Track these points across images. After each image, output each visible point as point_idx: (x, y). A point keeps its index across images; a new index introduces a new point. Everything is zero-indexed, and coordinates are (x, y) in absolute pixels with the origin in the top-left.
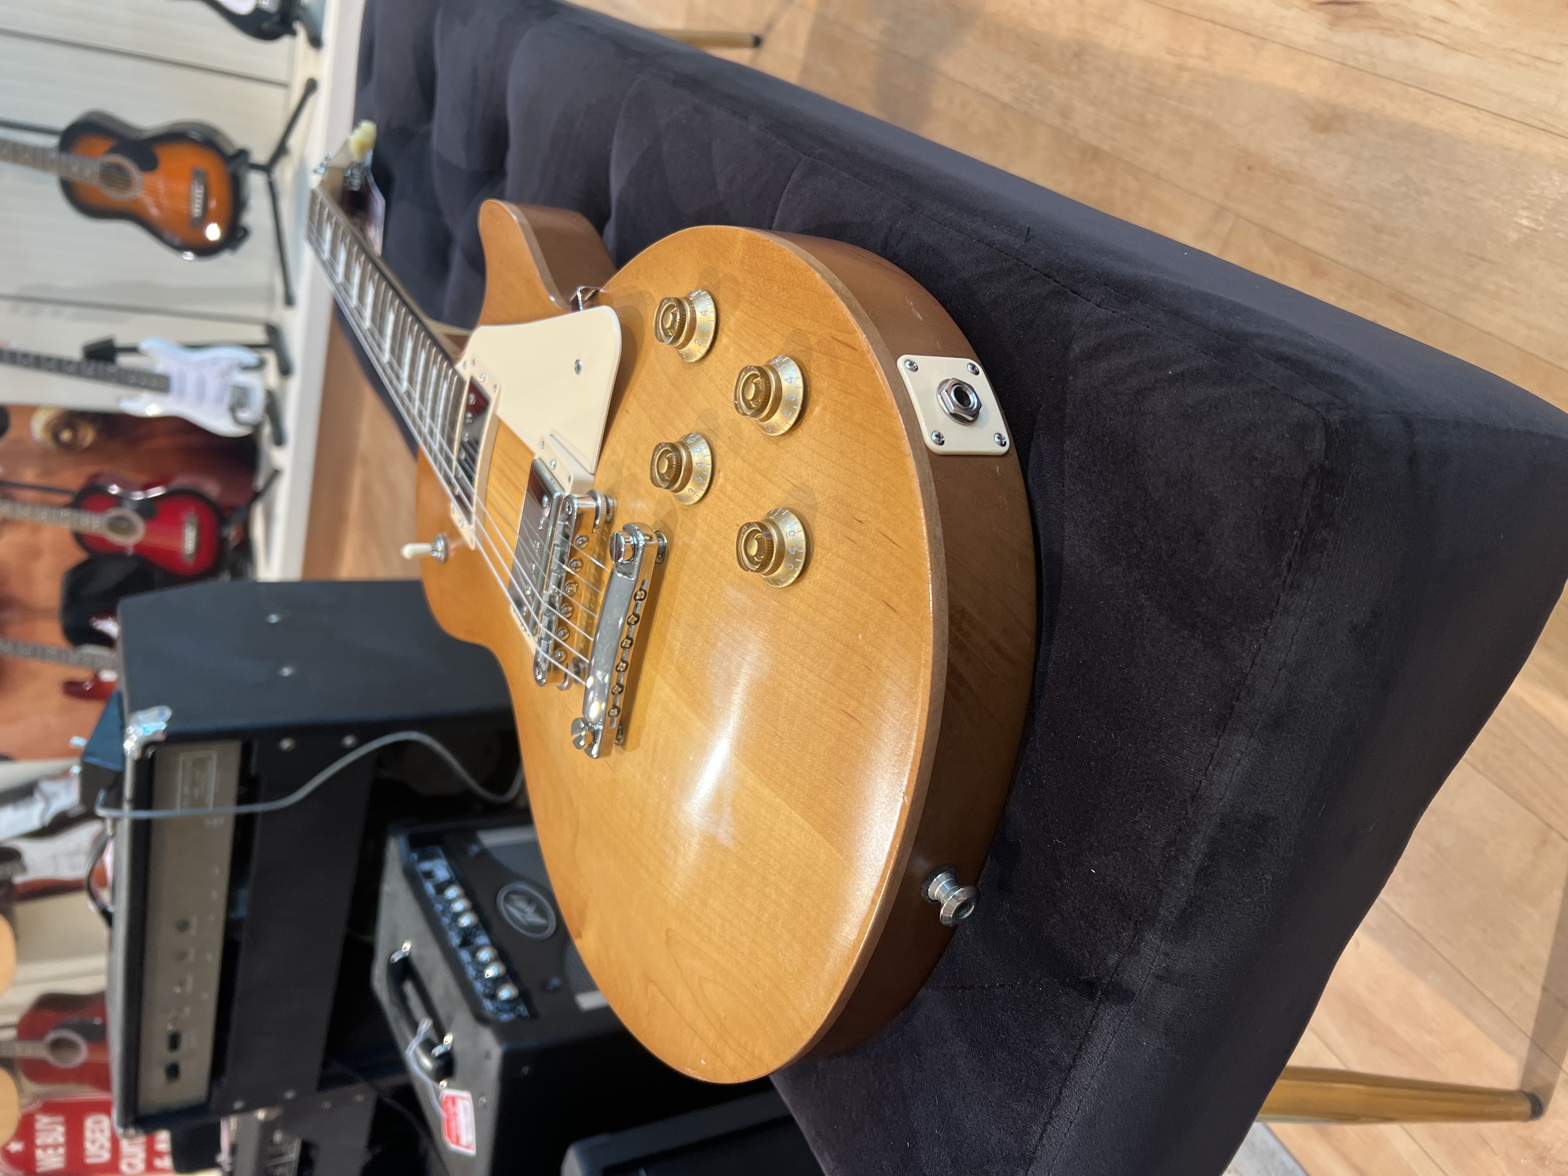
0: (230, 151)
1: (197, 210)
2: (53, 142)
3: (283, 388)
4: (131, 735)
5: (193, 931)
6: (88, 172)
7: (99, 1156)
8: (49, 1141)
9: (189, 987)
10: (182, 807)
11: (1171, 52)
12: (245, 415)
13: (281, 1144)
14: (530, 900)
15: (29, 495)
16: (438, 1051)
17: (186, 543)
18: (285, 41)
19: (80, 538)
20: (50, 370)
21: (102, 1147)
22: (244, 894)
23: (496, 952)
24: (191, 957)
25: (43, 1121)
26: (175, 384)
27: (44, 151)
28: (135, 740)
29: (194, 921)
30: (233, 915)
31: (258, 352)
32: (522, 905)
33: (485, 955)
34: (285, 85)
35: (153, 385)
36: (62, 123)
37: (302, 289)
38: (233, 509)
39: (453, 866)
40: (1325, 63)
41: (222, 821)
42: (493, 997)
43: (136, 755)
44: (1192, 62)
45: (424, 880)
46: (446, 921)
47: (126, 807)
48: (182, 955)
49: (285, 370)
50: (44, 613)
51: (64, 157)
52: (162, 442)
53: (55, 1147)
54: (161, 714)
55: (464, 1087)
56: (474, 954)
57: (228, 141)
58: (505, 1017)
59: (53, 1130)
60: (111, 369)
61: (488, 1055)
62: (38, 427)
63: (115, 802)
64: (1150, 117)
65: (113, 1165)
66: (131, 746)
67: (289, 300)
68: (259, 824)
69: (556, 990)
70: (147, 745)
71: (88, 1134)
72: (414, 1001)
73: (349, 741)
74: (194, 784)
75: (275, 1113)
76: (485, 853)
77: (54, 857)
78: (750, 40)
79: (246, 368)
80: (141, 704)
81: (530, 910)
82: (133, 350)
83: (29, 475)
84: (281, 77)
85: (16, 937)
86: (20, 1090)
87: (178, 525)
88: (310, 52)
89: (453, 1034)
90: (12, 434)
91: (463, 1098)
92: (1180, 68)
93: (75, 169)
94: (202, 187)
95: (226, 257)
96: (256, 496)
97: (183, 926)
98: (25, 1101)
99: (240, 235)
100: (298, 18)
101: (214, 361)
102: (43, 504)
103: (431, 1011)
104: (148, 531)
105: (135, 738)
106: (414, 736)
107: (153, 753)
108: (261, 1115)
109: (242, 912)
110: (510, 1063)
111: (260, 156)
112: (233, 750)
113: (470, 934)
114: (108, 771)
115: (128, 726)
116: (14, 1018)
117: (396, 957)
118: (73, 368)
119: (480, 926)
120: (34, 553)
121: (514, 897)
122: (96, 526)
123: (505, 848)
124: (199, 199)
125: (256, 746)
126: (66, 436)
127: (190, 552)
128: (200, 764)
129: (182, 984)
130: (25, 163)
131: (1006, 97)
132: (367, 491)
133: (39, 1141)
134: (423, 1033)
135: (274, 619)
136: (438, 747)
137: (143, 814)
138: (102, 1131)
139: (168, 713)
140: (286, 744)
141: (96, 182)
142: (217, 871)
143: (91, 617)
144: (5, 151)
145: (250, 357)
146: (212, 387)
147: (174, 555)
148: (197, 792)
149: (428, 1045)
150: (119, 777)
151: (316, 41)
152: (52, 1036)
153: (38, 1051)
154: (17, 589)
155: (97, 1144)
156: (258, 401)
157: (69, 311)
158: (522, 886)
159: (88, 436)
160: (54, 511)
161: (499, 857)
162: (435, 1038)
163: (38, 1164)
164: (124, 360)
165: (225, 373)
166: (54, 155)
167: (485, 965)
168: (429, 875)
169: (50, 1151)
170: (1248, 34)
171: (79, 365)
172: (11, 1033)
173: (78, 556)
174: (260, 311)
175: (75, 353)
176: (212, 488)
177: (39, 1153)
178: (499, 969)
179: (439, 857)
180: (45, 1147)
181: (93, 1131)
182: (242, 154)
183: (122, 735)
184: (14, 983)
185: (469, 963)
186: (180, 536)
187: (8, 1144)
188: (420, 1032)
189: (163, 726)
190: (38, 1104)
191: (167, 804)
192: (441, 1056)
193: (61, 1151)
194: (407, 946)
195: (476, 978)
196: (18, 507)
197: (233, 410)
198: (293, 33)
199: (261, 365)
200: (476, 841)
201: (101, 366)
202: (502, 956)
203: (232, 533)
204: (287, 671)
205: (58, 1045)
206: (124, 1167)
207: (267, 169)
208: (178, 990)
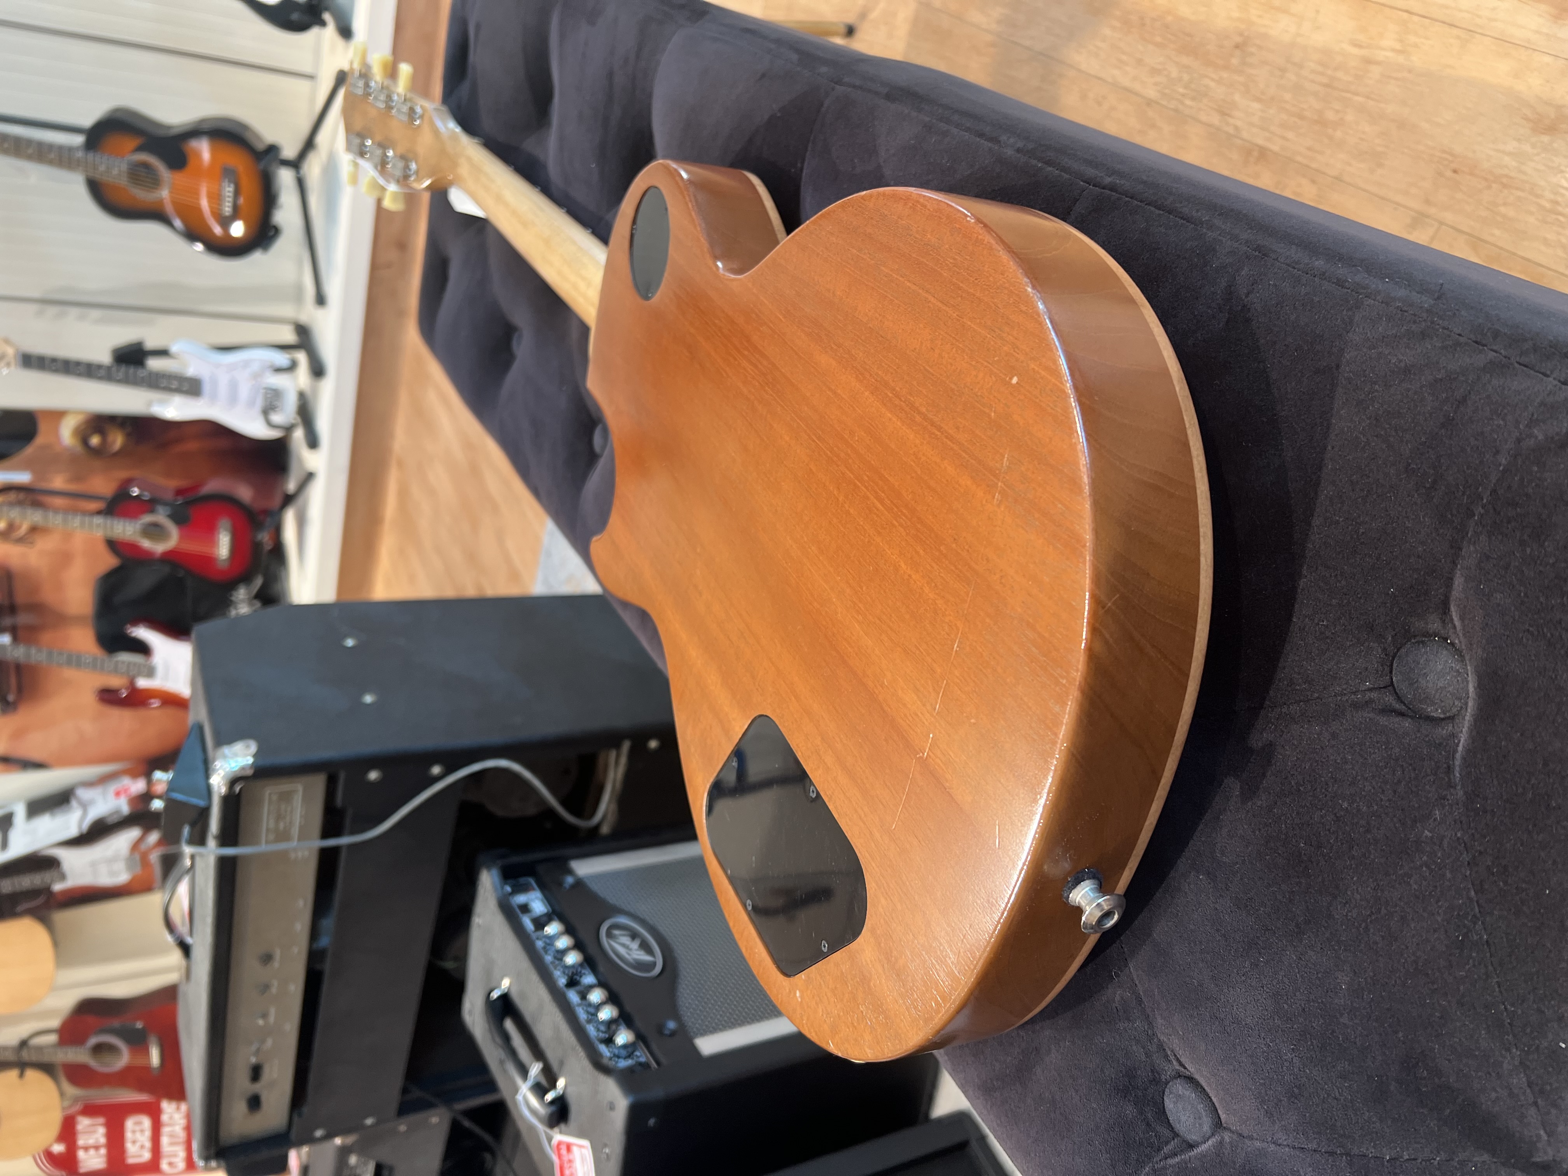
0: (260, 147)
1: (227, 209)
2: (78, 140)
3: (315, 390)
4: (218, 770)
5: (276, 964)
6: (115, 172)
7: (140, 1156)
8: (91, 1141)
9: (272, 1019)
10: (267, 842)
11: (1356, 44)
12: (277, 418)
13: (356, 1167)
14: (634, 936)
15: (58, 501)
16: (550, 1096)
17: (221, 549)
18: (314, 32)
19: (113, 545)
20: (79, 375)
21: (142, 1147)
22: (328, 923)
23: (606, 993)
24: (274, 990)
25: (83, 1123)
26: (206, 388)
27: (70, 149)
28: (222, 775)
29: (278, 954)
30: (315, 946)
31: (290, 354)
32: (626, 940)
33: (596, 996)
34: (311, 77)
35: (184, 389)
36: (88, 121)
37: (334, 288)
38: (266, 512)
39: (548, 899)
40: (1547, 59)
41: (306, 853)
42: (609, 1041)
43: (223, 790)
44: (1381, 55)
45: (521, 915)
46: (548, 958)
47: (212, 843)
48: (265, 988)
49: (318, 371)
50: (77, 620)
51: (90, 156)
52: (192, 446)
53: (97, 1148)
54: (248, 747)
55: (581, 1134)
56: (583, 996)
57: (258, 137)
58: (623, 1064)
59: (95, 1132)
60: (141, 373)
61: (612, 1107)
62: (67, 433)
63: (199, 840)
64: (1330, 115)
65: (154, 1165)
66: (218, 782)
67: (321, 300)
68: (343, 856)
69: (673, 1034)
70: (233, 781)
71: (129, 1135)
72: (518, 1041)
73: (436, 770)
74: (279, 817)
75: (350, 1139)
76: (580, 884)
77: (94, 864)
78: (843, 29)
79: (279, 370)
80: (224, 739)
81: (635, 945)
82: (163, 353)
83: (58, 482)
84: (307, 69)
85: (56, 943)
86: (62, 1094)
87: (209, 530)
88: (339, 41)
89: (566, 1078)
90: (40, 440)
91: (581, 1146)
92: (1368, 61)
93: (102, 168)
94: (232, 185)
95: (257, 256)
96: (288, 500)
97: (267, 959)
98: (66, 1103)
99: (272, 233)
100: (327, 9)
101: (246, 364)
102: (75, 511)
103: (538, 1053)
104: (182, 538)
105: (222, 773)
106: (503, 763)
107: (241, 790)
108: (338, 1141)
109: (324, 941)
110: (636, 1115)
111: (289, 152)
112: (319, 782)
113: (576, 974)
114: (195, 807)
115: (214, 761)
116: (55, 1023)
117: (495, 995)
118: (102, 372)
119: (585, 965)
120: (64, 558)
121: (616, 932)
122: (130, 533)
123: (601, 877)
124: (229, 197)
125: (342, 777)
126: (95, 440)
127: (224, 558)
128: (286, 797)
129: (264, 1016)
130: (51, 163)
131: (1151, 93)
132: (404, 494)
133: (81, 1142)
134: (532, 1077)
135: (350, 643)
136: (527, 774)
137: (229, 851)
138: (142, 1131)
139: (253, 747)
140: (373, 775)
141: (123, 181)
142: (301, 903)
143: (126, 624)
144: (6, 145)
145: (282, 359)
146: (245, 390)
147: (209, 560)
148: (281, 826)
149: (540, 1090)
150: (204, 813)
151: (346, 32)
152: (93, 1041)
153: (79, 1055)
154: (48, 596)
155: (138, 1144)
156: (291, 403)
157: (95, 314)
158: (623, 920)
159: (118, 440)
160: (87, 519)
161: (595, 887)
162: (544, 1082)
163: (81, 1165)
164: (154, 364)
165: (256, 376)
166: (80, 154)
167: (598, 1007)
168: (525, 908)
169: (92, 1152)
170: (1452, 25)
171: (109, 368)
172: (53, 1038)
173: (109, 562)
174: (288, 311)
175: (105, 358)
176: (244, 493)
177: (81, 1154)
178: (612, 1012)
179: (533, 889)
180: (86, 1149)
181: (134, 1132)
182: (272, 149)
183: (207, 770)
184: (54, 989)
185: (579, 1005)
186: (212, 541)
187: (51, 1145)
188: (531, 1076)
189: (250, 760)
190: (78, 1107)
191: (253, 840)
192: (553, 1102)
193: (103, 1151)
194: (506, 983)
195: (589, 1021)
196: (51, 515)
197: (266, 412)
198: (323, 24)
199: (292, 367)
200: (570, 872)
201: (132, 370)
202: (613, 998)
203: (264, 537)
204: (368, 699)
205: (99, 1049)
206: (164, 1166)
207: (296, 164)
208: (261, 1022)
